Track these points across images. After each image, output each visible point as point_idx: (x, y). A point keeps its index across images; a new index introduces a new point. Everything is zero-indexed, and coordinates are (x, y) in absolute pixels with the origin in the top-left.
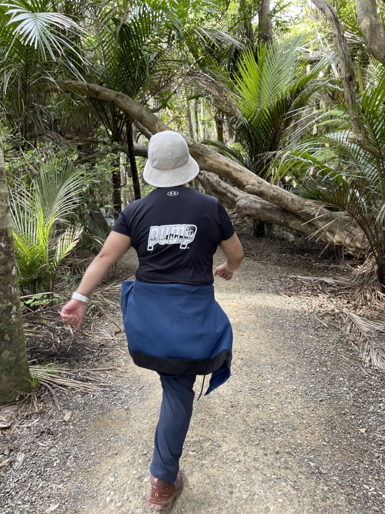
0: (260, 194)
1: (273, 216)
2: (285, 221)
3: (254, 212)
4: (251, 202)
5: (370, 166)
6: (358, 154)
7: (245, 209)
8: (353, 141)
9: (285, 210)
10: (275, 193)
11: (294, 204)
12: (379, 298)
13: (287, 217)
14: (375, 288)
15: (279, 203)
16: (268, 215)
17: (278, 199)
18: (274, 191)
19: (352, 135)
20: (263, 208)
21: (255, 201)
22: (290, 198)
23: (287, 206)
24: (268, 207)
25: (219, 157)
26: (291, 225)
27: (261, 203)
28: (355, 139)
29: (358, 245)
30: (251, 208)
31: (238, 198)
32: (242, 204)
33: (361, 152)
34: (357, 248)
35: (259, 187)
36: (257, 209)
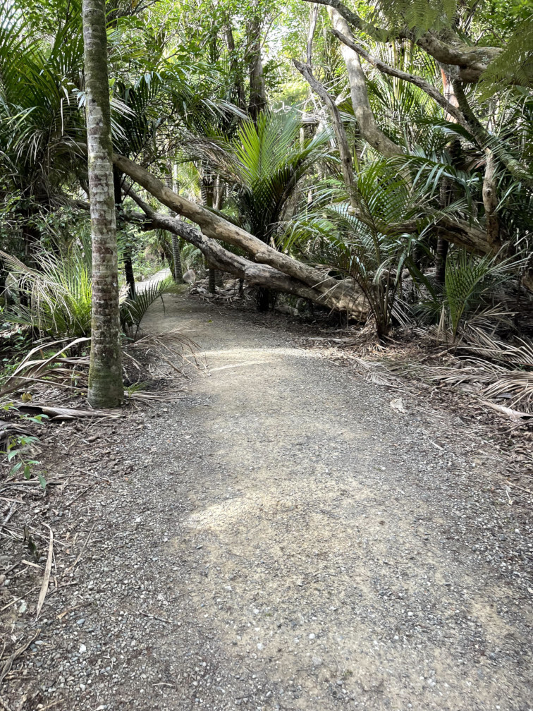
0: (270, 262)
1: (282, 284)
2: (293, 289)
3: (263, 280)
4: (260, 271)
5: (367, 236)
6: (357, 226)
7: (255, 277)
8: (352, 214)
9: (294, 278)
10: (284, 262)
11: (302, 272)
12: (378, 350)
13: (296, 285)
14: (375, 342)
15: (288, 271)
16: (278, 283)
17: (287, 267)
18: (283, 259)
19: (351, 209)
20: (272, 277)
21: (264, 270)
22: (298, 266)
23: (295, 274)
24: (277, 276)
25: (229, 225)
26: (299, 293)
27: (269, 272)
28: (354, 213)
29: (361, 309)
30: (260, 277)
31: (246, 267)
32: (251, 273)
33: (359, 224)
34: (359, 312)
35: (269, 255)
36: (266, 278)
